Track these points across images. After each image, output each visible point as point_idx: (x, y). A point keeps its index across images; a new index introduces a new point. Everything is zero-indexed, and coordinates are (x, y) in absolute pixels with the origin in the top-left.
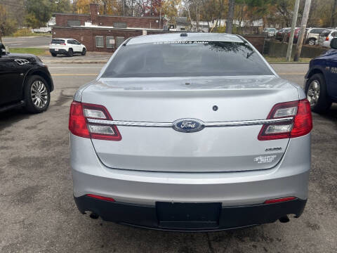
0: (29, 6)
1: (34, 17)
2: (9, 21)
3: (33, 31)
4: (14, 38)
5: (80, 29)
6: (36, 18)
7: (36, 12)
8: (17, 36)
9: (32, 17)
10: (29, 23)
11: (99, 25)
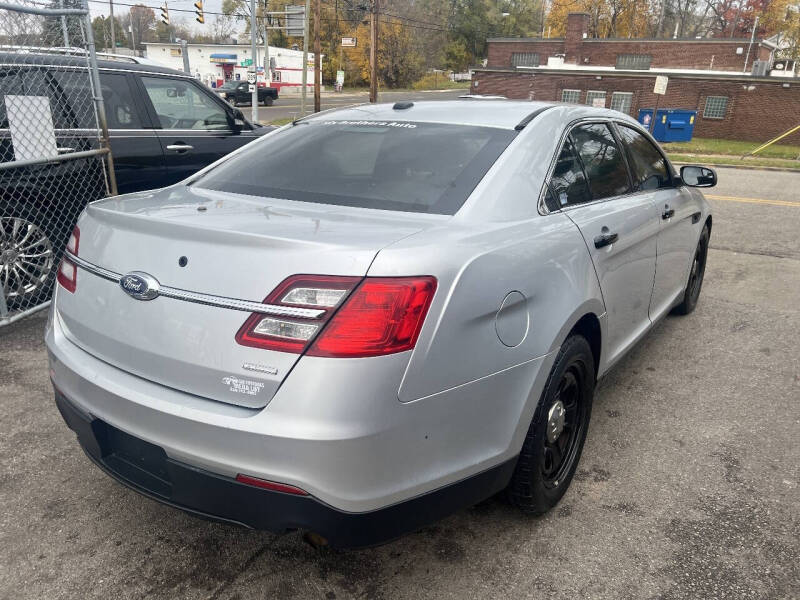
0: (457, 26)
1: (463, 47)
2: (410, 57)
3: (453, 77)
4: (413, 92)
5: (540, 73)
6: (467, 50)
7: (469, 36)
8: (421, 88)
9: (459, 48)
10: (451, 61)
11: (583, 63)
